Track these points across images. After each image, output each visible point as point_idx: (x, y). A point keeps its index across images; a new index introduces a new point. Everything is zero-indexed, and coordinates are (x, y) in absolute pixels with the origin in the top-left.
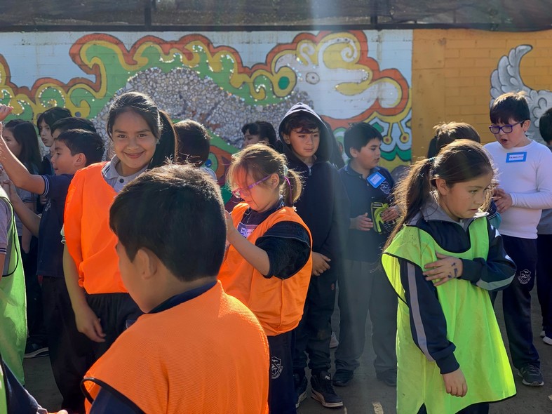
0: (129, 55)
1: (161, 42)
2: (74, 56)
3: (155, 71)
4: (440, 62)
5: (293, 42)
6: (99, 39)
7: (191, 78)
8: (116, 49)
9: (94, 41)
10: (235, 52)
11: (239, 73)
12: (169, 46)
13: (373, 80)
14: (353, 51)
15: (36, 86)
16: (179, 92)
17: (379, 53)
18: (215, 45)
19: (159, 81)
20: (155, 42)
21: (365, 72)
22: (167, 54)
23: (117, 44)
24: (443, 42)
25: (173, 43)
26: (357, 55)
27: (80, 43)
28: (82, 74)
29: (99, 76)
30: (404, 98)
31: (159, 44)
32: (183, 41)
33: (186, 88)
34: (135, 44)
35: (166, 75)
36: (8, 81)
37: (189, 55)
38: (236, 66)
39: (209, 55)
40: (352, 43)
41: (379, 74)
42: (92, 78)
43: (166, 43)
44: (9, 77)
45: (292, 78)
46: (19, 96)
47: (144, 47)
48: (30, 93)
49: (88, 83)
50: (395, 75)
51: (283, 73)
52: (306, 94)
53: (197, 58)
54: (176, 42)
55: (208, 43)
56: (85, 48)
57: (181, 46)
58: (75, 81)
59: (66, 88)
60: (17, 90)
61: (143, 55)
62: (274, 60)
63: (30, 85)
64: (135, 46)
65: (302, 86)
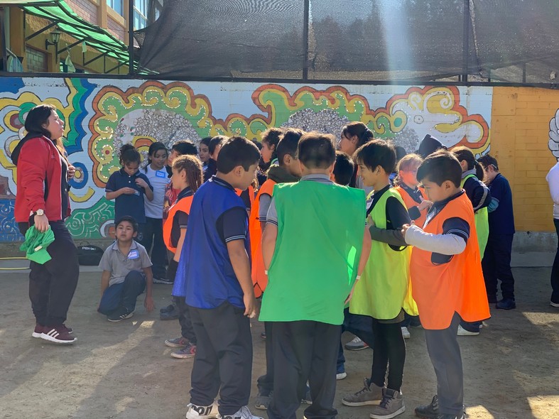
0: (292, 99)
1: (314, 91)
2: (255, 99)
3: (309, 111)
4: (512, 110)
5: (405, 94)
6: (272, 88)
7: (333, 117)
8: (283, 95)
9: (269, 90)
10: (364, 99)
11: (367, 114)
12: (319, 94)
13: (462, 122)
14: (449, 101)
15: (228, 119)
16: (325, 126)
17: (468, 103)
18: (351, 94)
19: (311, 118)
20: (309, 91)
21: (456, 116)
22: (317, 99)
23: (284, 91)
24: (515, 96)
25: (322, 92)
26: (451, 104)
27: (259, 90)
28: (259, 112)
29: (270, 113)
30: (485, 136)
31: (313, 92)
32: (329, 90)
33: (329, 123)
34: (296, 92)
35: (316, 114)
36: (210, 116)
37: (333, 101)
38: (365, 109)
39: (346, 101)
40: (448, 95)
41: (466, 118)
42: (266, 115)
43: (318, 91)
44: (211, 112)
45: (404, 119)
46: (217, 125)
47: (302, 94)
48: (223, 123)
49: (263, 118)
50: (479, 119)
51: (398, 115)
52: (413, 131)
53: (338, 102)
54: (324, 91)
55: (347, 93)
56: (262, 94)
57: (328, 94)
58: (254, 117)
59: (248, 121)
60: (216, 121)
61: (301, 99)
62: (392, 106)
63: (224, 119)
64: (296, 94)
65: (411, 125)
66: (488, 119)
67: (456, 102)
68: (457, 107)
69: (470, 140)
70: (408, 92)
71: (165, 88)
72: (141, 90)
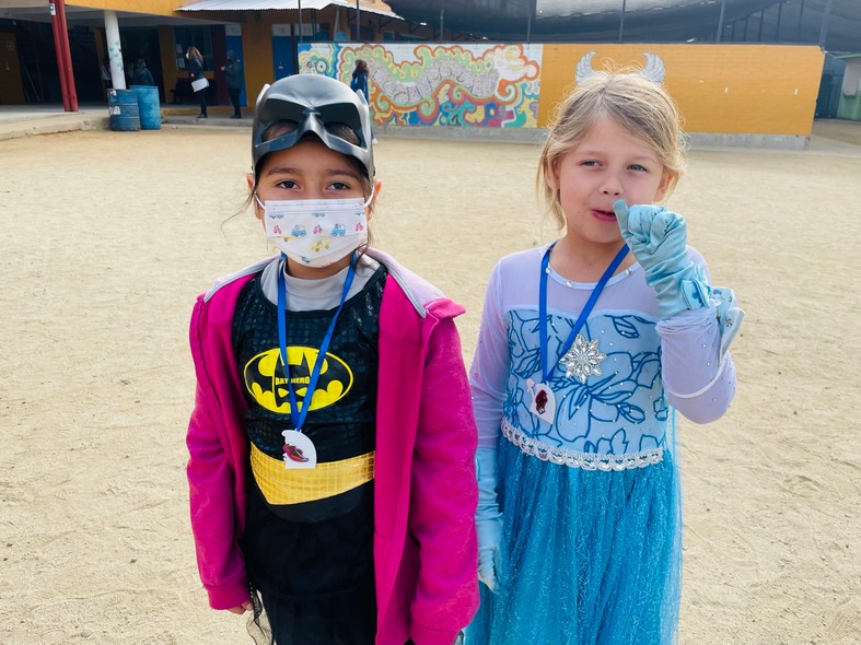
0: (433, 53)
1: (444, 48)
2: (415, 53)
3: (442, 59)
4: (554, 58)
5: (493, 49)
8: (429, 50)
9: (422, 47)
10: (471, 52)
11: (472, 61)
13: (525, 65)
14: (517, 53)
17: (528, 54)
20: (442, 48)
21: (521, 62)
22: (446, 52)
23: (429, 48)
25: (448, 48)
26: (519, 55)
27: (417, 48)
29: (422, 61)
30: (537, 74)
32: (452, 47)
36: (393, 62)
37: (454, 53)
38: (471, 58)
39: (461, 53)
40: (517, 49)
42: (420, 61)
43: (446, 48)
44: (393, 60)
45: (492, 63)
46: (397, 67)
47: (438, 50)
48: (399, 66)
49: (419, 63)
50: (535, 63)
51: (490, 61)
53: (457, 55)
55: (461, 48)
56: (418, 50)
57: (451, 49)
60: (396, 65)
61: (438, 53)
62: (486, 56)
64: (435, 49)
65: (496, 67)
66: (540, 63)
67: (522, 54)
68: (522, 56)
69: (529, 76)
70: (495, 48)
72: (361, 49)
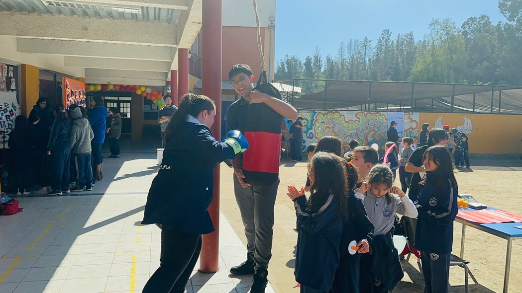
2: (356, 116)
8: (363, 115)
9: (360, 113)
11: (385, 120)
13: (411, 122)
15: (349, 121)
17: (413, 117)
19: (370, 121)
20: (370, 114)
22: (372, 116)
27: (357, 113)
30: (417, 126)
33: (375, 123)
37: (376, 116)
40: (407, 115)
42: (359, 120)
50: (415, 121)
54: (374, 114)
55: (380, 114)
58: (356, 120)
59: (354, 122)
60: (346, 122)
61: (368, 116)
67: (410, 117)
69: (413, 127)
71: (333, 113)
72: (327, 114)
